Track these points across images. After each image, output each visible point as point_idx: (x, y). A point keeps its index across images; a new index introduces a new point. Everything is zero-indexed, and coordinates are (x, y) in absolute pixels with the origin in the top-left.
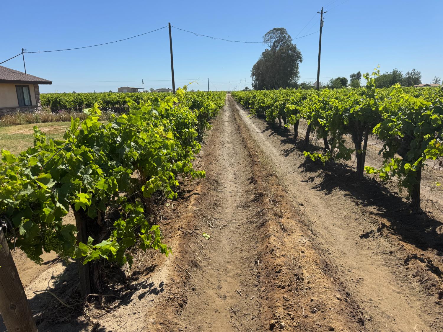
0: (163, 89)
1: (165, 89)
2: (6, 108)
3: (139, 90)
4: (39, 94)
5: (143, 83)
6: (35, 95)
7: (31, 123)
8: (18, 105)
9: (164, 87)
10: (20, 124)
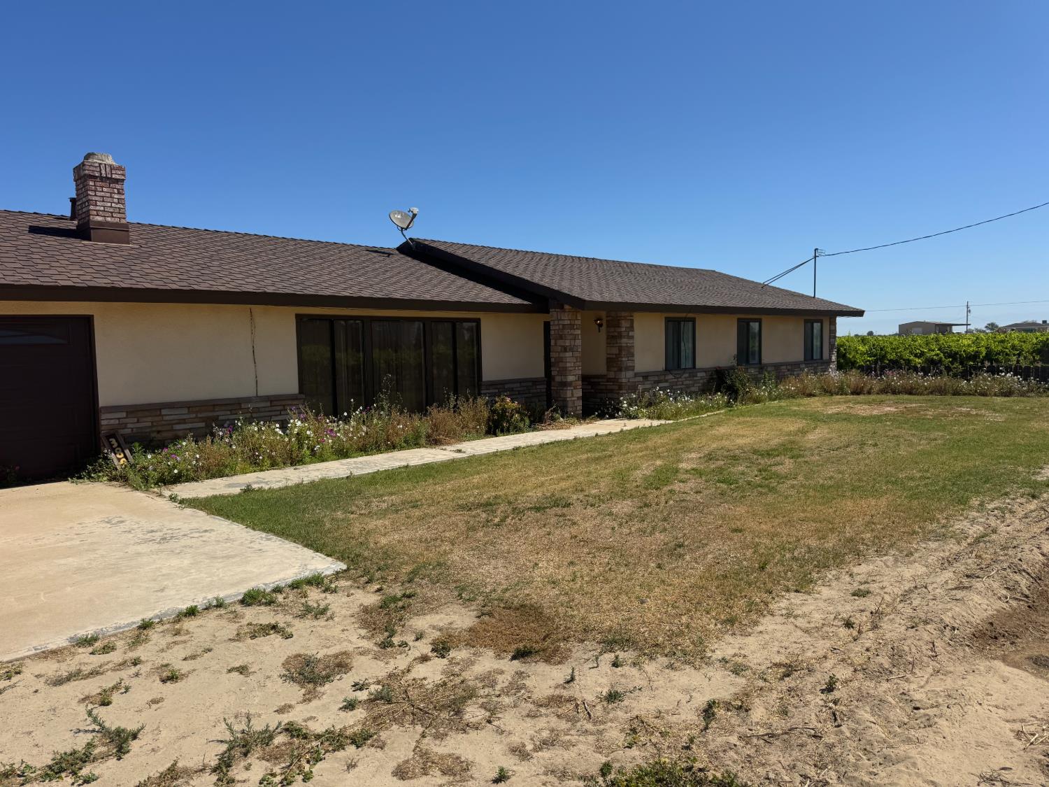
0: (1026, 324)
1: (1034, 324)
2: (786, 364)
3: (955, 330)
4: (835, 337)
5: (969, 311)
6: (830, 338)
7: (832, 395)
8: (803, 360)
9: (1030, 320)
10: (814, 396)
